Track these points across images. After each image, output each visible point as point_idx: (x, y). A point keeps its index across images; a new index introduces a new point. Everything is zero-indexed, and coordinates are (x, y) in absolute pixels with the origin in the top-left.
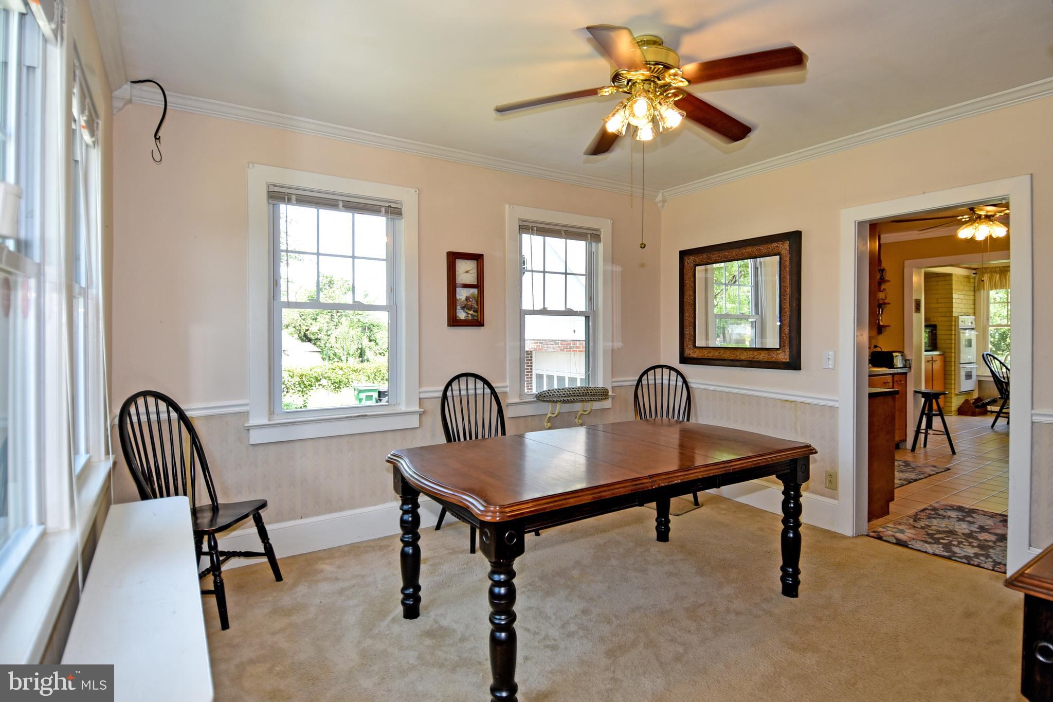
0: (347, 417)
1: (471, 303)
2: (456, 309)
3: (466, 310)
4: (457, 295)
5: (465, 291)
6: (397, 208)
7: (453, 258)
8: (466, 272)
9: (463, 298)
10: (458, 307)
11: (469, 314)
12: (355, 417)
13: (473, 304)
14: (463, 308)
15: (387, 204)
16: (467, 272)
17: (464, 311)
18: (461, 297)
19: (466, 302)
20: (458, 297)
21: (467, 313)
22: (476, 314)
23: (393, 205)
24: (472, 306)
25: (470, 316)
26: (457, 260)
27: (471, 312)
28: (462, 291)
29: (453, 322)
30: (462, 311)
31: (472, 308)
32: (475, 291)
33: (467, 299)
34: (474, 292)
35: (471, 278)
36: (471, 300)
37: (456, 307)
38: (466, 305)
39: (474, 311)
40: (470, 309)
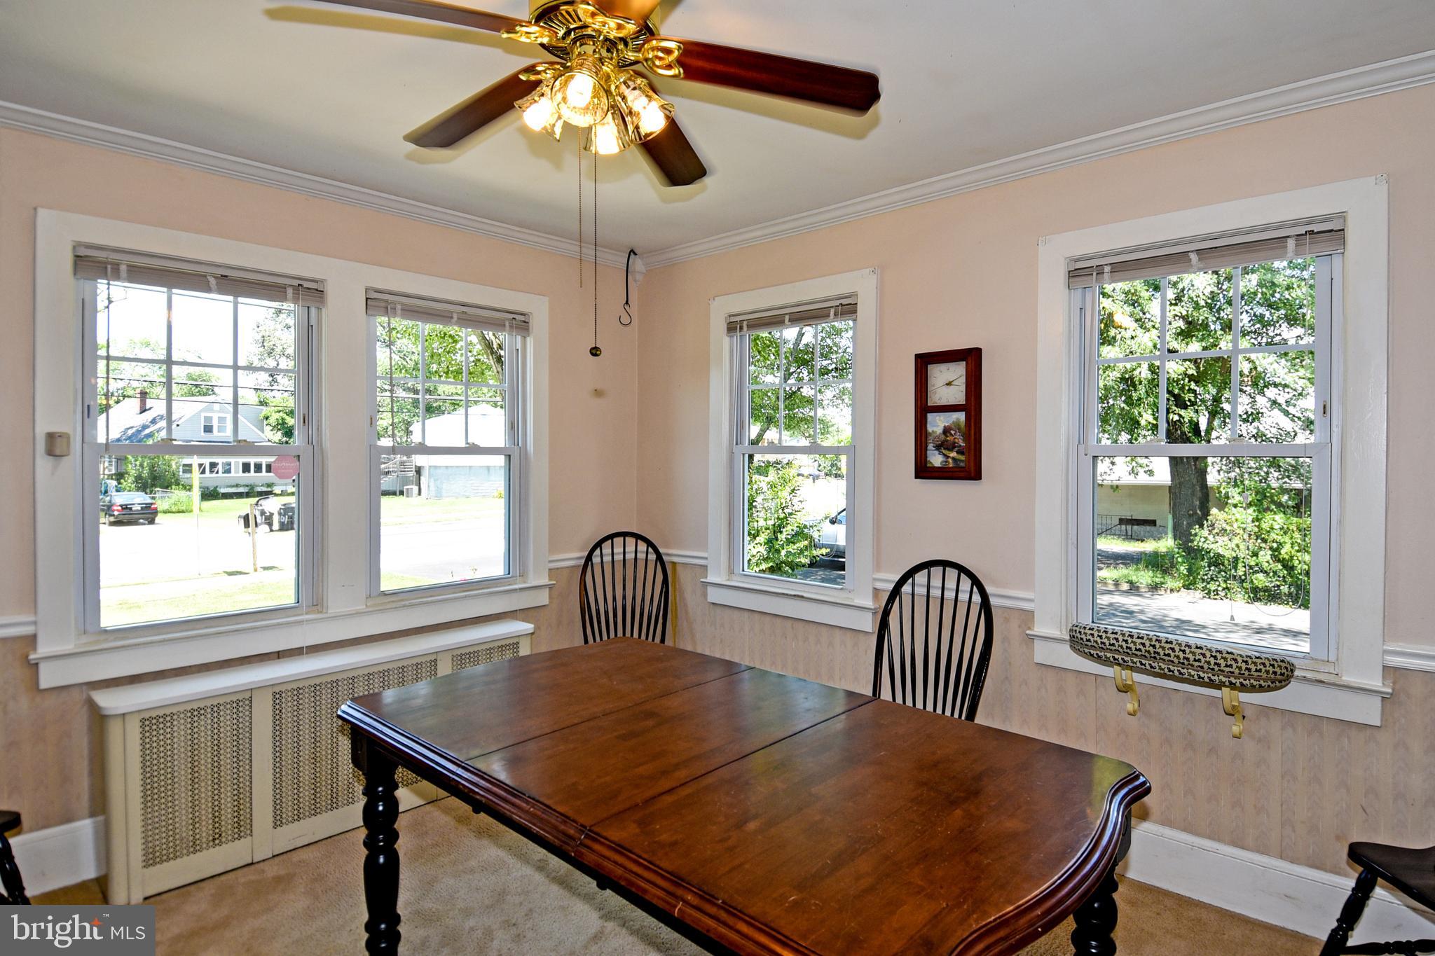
0: (783, 594)
1: (952, 438)
2: (926, 450)
3: (944, 451)
4: (928, 426)
5: (942, 418)
6: (850, 304)
7: (924, 362)
8: (947, 384)
9: (939, 430)
10: (930, 446)
11: (948, 457)
12: (791, 595)
13: (956, 440)
14: (938, 447)
15: (837, 303)
16: (949, 384)
17: (941, 453)
18: (935, 429)
19: (943, 436)
20: (930, 429)
21: (944, 455)
22: (962, 458)
23: (845, 302)
24: (955, 443)
25: (950, 460)
26: (930, 367)
27: (953, 454)
28: (938, 418)
29: (923, 471)
30: (937, 452)
31: (954, 447)
32: (961, 416)
33: (946, 431)
34: (958, 419)
35: (956, 394)
36: (953, 432)
37: (927, 446)
38: (943, 443)
39: (957, 453)
40: (951, 450)
